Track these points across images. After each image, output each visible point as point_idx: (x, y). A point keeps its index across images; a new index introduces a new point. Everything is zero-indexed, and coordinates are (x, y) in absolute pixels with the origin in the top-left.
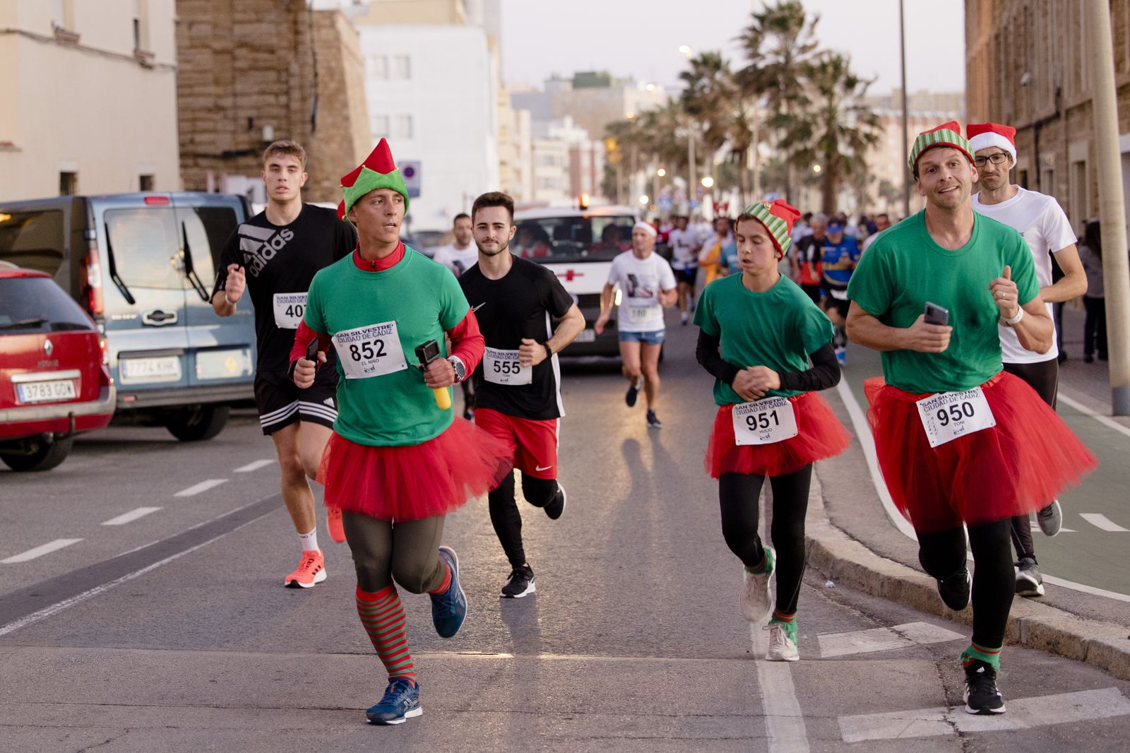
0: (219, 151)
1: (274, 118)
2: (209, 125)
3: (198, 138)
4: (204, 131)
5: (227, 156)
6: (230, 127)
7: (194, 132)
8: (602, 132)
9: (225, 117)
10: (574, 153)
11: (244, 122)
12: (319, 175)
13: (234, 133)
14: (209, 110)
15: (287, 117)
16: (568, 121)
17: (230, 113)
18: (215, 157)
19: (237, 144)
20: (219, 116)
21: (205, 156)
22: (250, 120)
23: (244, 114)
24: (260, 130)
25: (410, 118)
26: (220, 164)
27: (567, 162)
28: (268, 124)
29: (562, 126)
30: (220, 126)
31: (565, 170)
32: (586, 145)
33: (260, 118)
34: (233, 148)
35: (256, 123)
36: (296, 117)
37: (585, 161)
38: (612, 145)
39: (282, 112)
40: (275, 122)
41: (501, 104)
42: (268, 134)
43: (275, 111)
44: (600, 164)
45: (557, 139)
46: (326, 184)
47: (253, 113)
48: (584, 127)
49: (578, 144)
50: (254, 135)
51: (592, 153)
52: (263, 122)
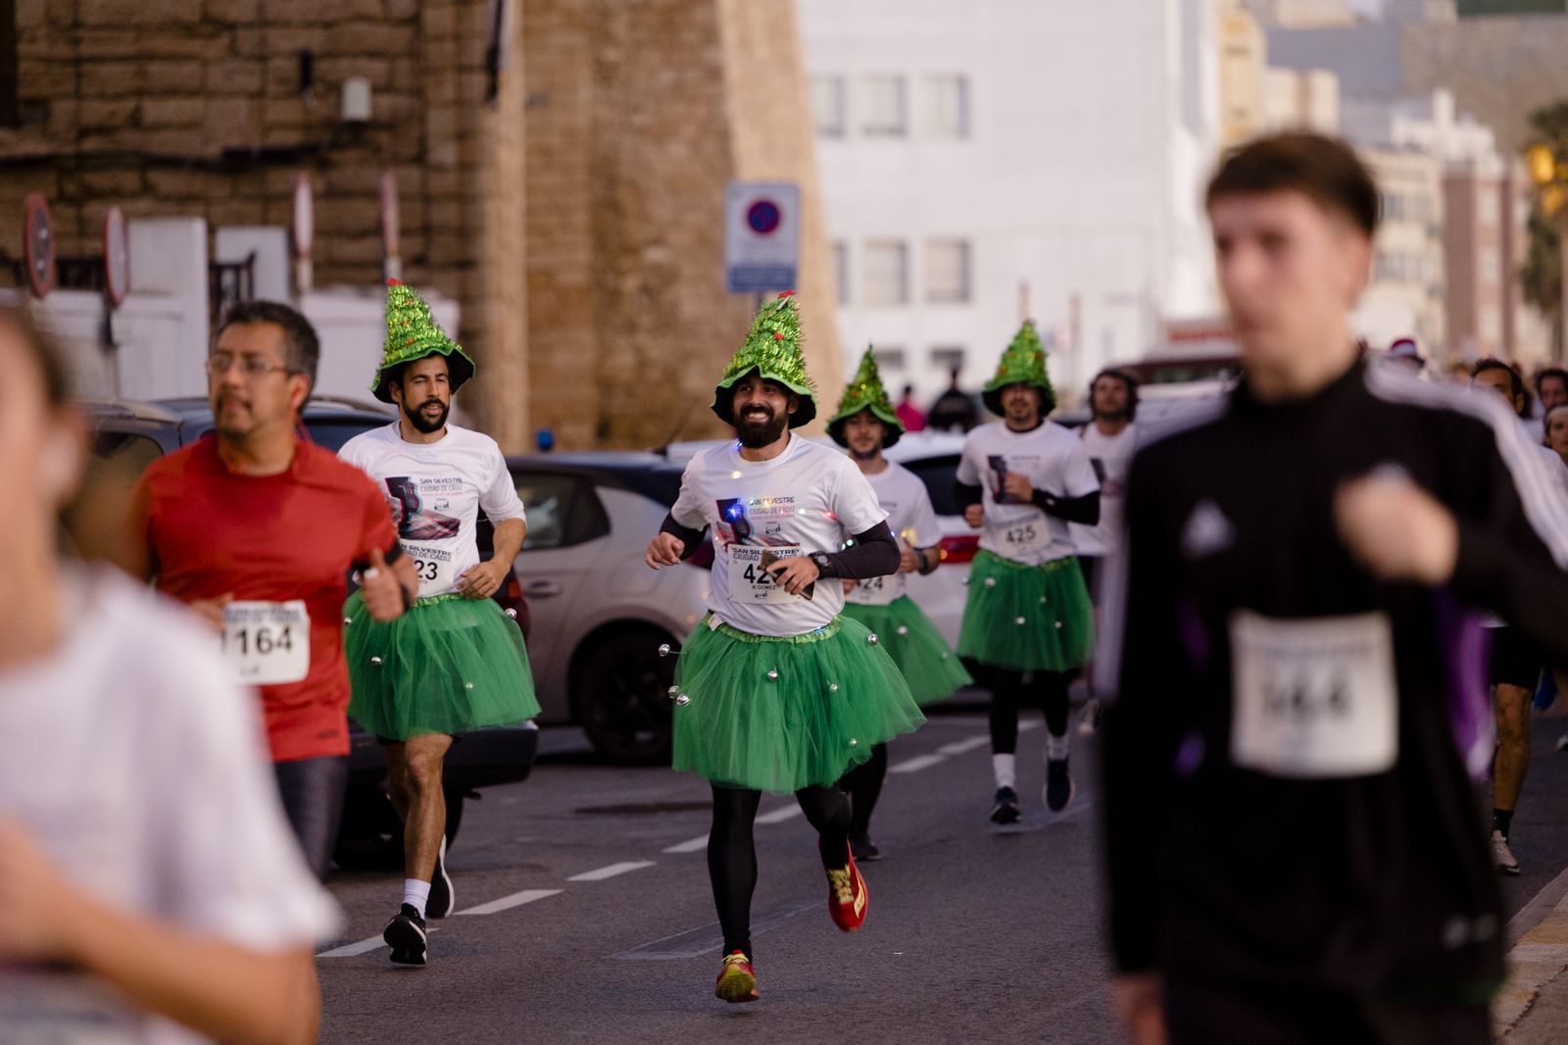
0: (213, 150)
1: (373, 54)
2: (187, 72)
3: (153, 110)
4: (172, 92)
5: (237, 163)
6: (248, 79)
7: (140, 93)
8: (1525, 132)
9: (234, 51)
10: (1458, 186)
11: (287, 67)
12: (637, 231)
13: (259, 95)
14: (188, 30)
15: (414, 54)
16: (1444, 103)
17: (248, 40)
18: (200, 165)
19: (267, 129)
20: (216, 47)
21: (172, 163)
22: (306, 60)
23: (286, 42)
24: (336, 89)
25: (962, 84)
26: (218, 188)
27: (1437, 211)
28: (356, 73)
29: (1426, 114)
30: (216, 76)
31: (1430, 232)
32: (1490, 167)
33: (333, 54)
34: (256, 143)
35: (322, 67)
36: (440, 53)
37: (1487, 208)
38: (1545, 167)
39: (401, 37)
40: (379, 67)
41: (1234, 51)
42: (358, 102)
43: (380, 35)
44: (1521, 212)
45: (1414, 148)
46: (655, 255)
47: (314, 40)
48: (1482, 120)
49: (1469, 162)
50: (316, 105)
51: (1505, 187)
52: (344, 64)
